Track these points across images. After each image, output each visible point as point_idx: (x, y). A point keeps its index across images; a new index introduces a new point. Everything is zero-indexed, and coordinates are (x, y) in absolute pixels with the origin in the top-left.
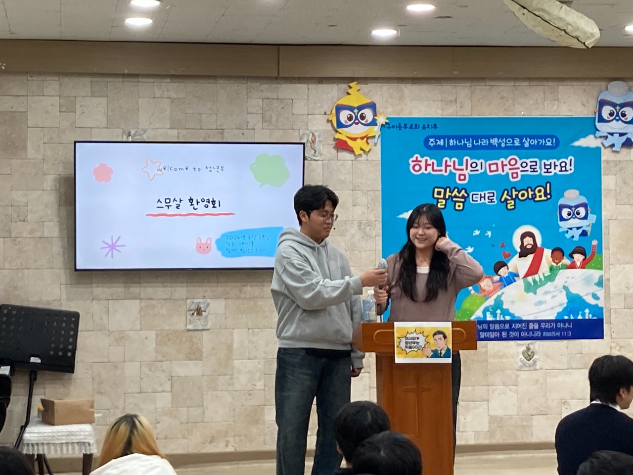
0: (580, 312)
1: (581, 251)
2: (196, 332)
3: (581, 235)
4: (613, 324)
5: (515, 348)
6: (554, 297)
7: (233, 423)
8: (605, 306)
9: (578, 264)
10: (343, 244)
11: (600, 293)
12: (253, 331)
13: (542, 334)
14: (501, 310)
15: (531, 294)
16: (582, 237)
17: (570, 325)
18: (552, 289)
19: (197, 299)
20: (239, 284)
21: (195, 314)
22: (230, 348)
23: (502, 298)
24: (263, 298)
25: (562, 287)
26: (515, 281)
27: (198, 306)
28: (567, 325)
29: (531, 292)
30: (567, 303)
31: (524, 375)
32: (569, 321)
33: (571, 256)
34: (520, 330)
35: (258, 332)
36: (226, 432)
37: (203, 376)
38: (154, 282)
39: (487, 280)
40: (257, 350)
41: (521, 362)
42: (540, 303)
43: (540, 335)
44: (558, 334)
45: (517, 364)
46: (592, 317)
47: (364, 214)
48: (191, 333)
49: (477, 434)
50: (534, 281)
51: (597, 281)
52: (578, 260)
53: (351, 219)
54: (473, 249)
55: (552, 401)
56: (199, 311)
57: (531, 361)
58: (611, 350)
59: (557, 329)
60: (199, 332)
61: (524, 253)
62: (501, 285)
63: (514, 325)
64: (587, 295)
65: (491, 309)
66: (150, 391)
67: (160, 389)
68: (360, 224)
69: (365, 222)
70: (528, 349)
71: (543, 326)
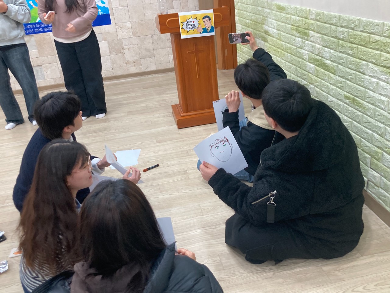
4: (115, 16)
8: (109, 7)
46: (103, 13)
49: (55, 79)
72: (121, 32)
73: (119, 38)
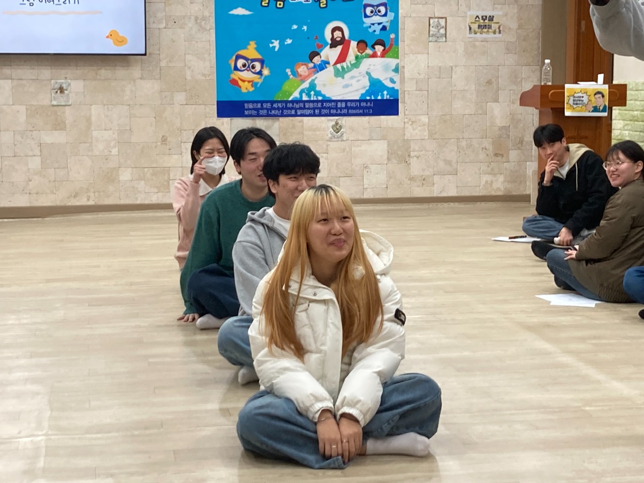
0: (380, 94)
1: (380, 42)
2: (60, 107)
3: (382, 29)
4: (406, 103)
5: (326, 123)
6: (358, 81)
7: (92, 182)
8: (401, 89)
9: (379, 54)
10: (183, 35)
11: (397, 78)
12: (108, 107)
13: (348, 111)
14: (314, 92)
15: (340, 79)
16: (382, 32)
17: (371, 104)
18: (357, 75)
19: (60, 79)
20: (95, 68)
21: (59, 92)
22: (89, 120)
23: (315, 82)
24: (116, 79)
25: (365, 72)
26: (326, 68)
27: (61, 85)
28: (369, 104)
29: (340, 77)
30: (370, 86)
31: (333, 145)
32: (370, 101)
33: (373, 47)
34: (330, 108)
35: (112, 108)
36: (88, 189)
37: (67, 143)
38: (23, 65)
39: (304, 66)
40: (112, 123)
41: (331, 134)
42: (346, 86)
43: (346, 112)
44: (361, 111)
45: (328, 135)
46: (390, 97)
47: (200, 10)
48: (55, 108)
50: (342, 67)
51: (394, 67)
52: (379, 51)
53: (189, 14)
54: (291, 41)
55: (356, 166)
56: (62, 90)
57: (339, 133)
58: (404, 125)
59: (361, 108)
60: (62, 107)
61: (334, 44)
62: (315, 71)
63: (325, 104)
64: (387, 79)
65: (307, 90)
66: (23, 155)
67: (31, 154)
68: (196, 19)
69: (201, 17)
70: (337, 124)
71: (349, 104)
72: (412, 130)
73: (406, 138)
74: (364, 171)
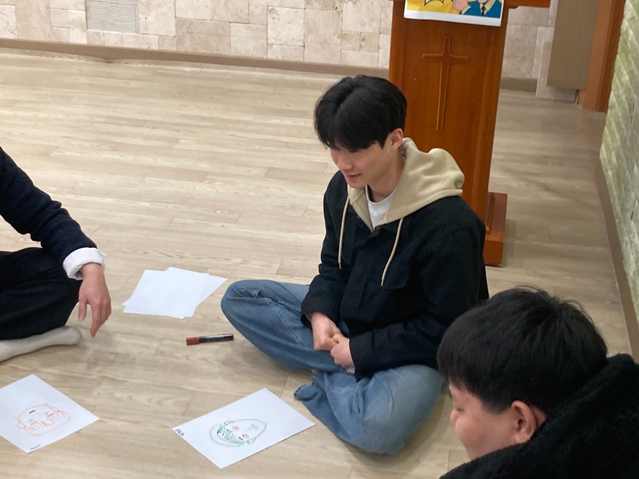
49: (162, 38)
55: (256, 7)
74: (269, 16)
